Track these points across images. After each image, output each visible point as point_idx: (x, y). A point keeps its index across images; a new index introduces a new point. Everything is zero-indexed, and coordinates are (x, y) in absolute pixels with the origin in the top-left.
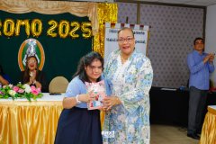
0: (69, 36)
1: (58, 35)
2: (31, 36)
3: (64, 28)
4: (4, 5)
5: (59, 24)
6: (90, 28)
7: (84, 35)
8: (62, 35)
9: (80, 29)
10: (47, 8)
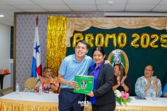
0: (149, 47)
1: (140, 46)
2: (118, 47)
3: (145, 40)
4: (95, 23)
5: (141, 37)
7: (162, 45)
8: (143, 46)
9: (159, 40)
10: (131, 23)
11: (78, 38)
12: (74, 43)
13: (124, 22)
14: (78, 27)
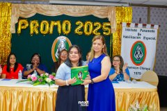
1: (84, 33)
2: (62, 34)
3: (88, 27)
4: (41, 9)
5: (84, 24)
6: (109, 27)
7: (104, 33)
8: (87, 33)
9: (102, 28)
10: (75, 11)
11: (23, 25)
12: (19, 29)
13: (68, 10)
14: (23, 13)
